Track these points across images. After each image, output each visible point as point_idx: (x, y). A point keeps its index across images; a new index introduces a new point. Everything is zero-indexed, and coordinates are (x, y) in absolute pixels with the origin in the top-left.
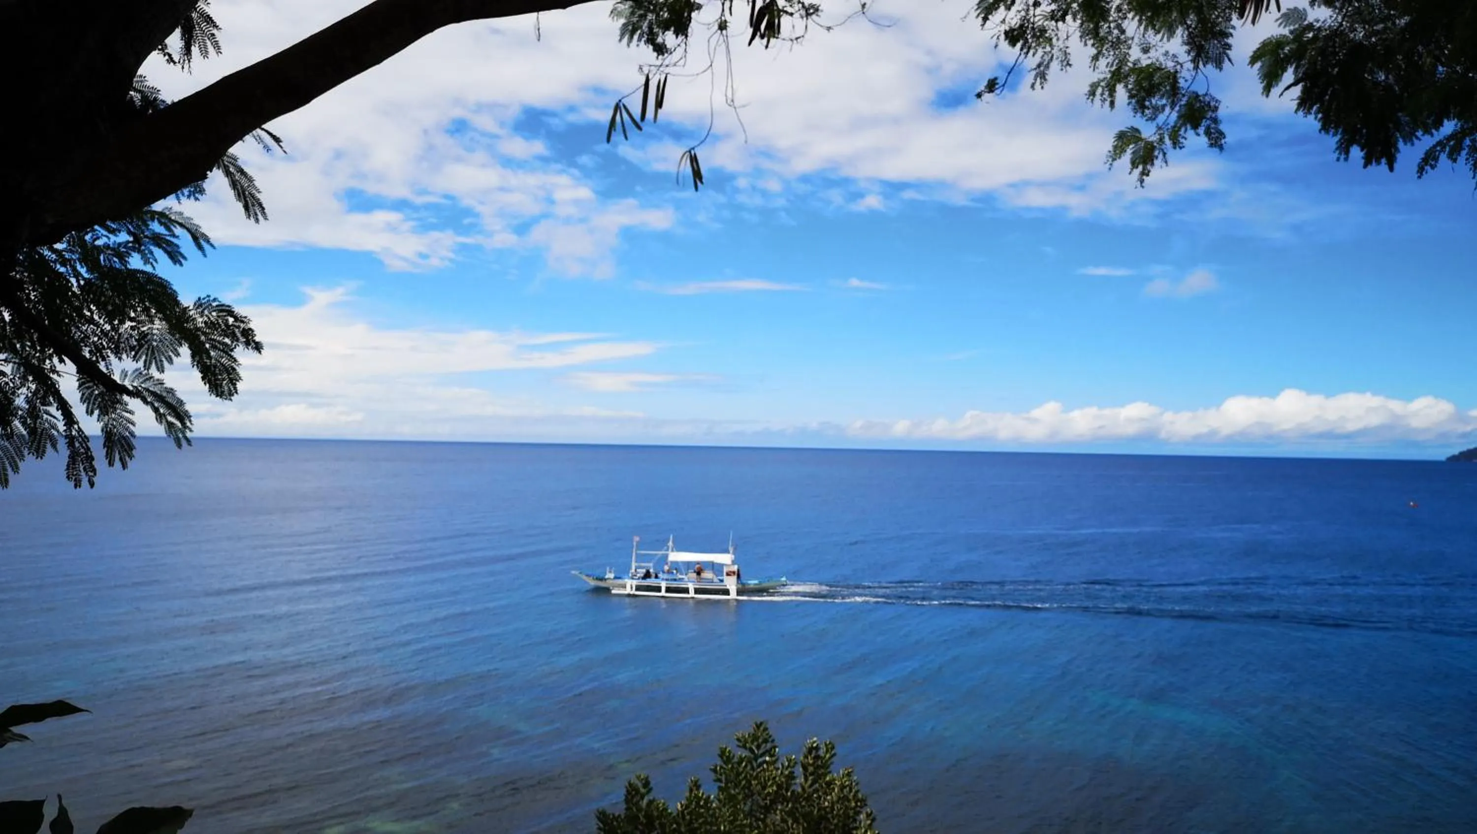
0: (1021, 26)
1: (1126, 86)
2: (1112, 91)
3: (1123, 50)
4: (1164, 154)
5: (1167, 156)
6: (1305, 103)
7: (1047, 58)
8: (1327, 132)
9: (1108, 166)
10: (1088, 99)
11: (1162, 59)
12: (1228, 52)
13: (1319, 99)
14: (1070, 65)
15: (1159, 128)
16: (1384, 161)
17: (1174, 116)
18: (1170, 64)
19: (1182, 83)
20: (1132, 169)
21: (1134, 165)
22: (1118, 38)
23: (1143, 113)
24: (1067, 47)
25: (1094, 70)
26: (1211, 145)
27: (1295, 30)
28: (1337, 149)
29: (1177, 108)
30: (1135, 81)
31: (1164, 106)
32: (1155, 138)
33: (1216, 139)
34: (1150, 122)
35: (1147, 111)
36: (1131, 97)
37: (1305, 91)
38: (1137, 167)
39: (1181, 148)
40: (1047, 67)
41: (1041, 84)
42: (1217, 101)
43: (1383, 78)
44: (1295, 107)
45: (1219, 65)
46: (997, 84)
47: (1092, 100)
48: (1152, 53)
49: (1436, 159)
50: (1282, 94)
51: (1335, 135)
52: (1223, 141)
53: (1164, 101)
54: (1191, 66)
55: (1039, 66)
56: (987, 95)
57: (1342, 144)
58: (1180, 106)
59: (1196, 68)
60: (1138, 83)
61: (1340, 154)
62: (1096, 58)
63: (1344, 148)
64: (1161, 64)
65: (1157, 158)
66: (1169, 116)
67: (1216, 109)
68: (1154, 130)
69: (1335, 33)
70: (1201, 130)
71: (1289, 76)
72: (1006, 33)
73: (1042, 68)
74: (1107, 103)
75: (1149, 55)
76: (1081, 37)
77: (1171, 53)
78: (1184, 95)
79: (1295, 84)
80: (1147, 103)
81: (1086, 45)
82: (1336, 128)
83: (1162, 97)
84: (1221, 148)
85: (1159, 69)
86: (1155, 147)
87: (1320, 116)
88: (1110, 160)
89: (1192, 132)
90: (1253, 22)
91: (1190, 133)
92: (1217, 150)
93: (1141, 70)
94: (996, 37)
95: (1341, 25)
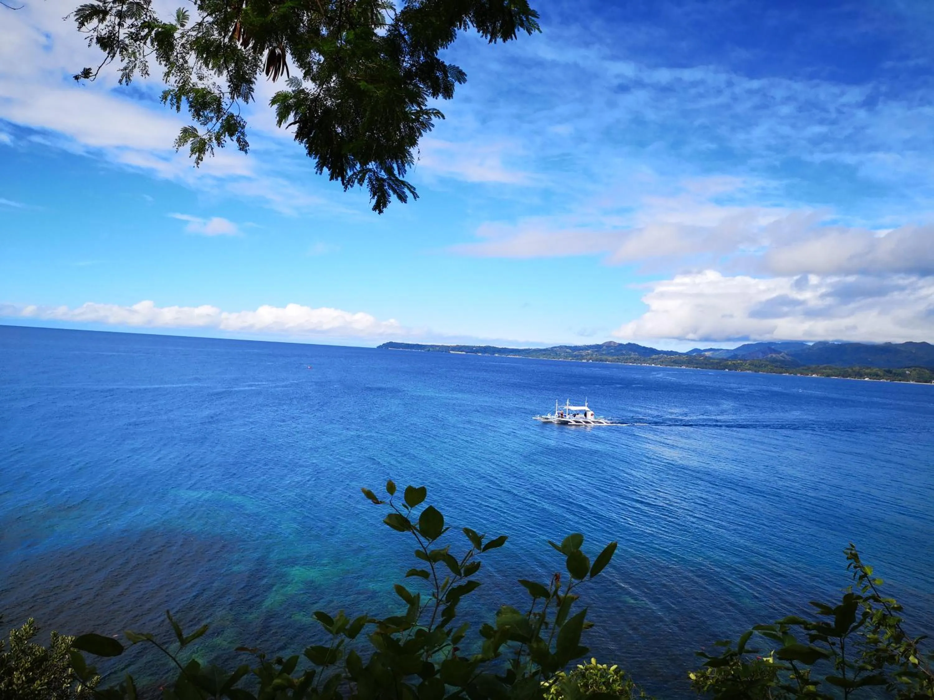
0: (109, 37)
1: (188, 99)
2: (179, 100)
3: (186, 74)
4: (212, 149)
5: (214, 150)
6: (300, 135)
7: (131, 65)
8: (311, 156)
9: (175, 149)
10: (162, 101)
11: (211, 86)
12: (252, 93)
13: (307, 135)
14: (148, 75)
15: (209, 131)
16: (340, 179)
17: (219, 125)
18: (217, 92)
19: (224, 106)
20: (192, 154)
21: (193, 151)
22: (182, 65)
23: (199, 119)
24: (146, 62)
25: (166, 82)
26: (240, 149)
27: (295, 91)
28: (316, 167)
29: (220, 121)
30: (194, 97)
31: (212, 118)
32: (206, 137)
33: (243, 146)
34: (203, 126)
35: (201, 119)
36: (191, 106)
37: (300, 129)
38: (195, 154)
39: (222, 147)
40: (131, 71)
41: (126, 82)
42: (244, 122)
43: (340, 131)
44: (294, 137)
45: (246, 100)
46: (91, 73)
47: (165, 103)
48: (205, 81)
49: (353, 182)
50: (287, 128)
51: (315, 158)
52: (247, 148)
53: (212, 115)
54: (230, 96)
55: (125, 69)
56: (82, 79)
57: (319, 164)
58: (222, 120)
59: (233, 98)
60: (195, 98)
61: (318, 170)
62: (167, 74)
63: (320, 166)
64: (211, 90)
65: (207, 150)
66: (216, 125)
67: (243, 127)
68: (206, 132)
69: (316, 99)
70: (235, 138)
71: (291, 118)
72: (97, 38)
73: (127, 71)
74: (175, 107)
75: (202, 82)
76: (157, 57)
77: (217, 85)
78: (225, 114)
79: (294, 123)
80: (201, 113)
81: (160, 64)
82: (316, 155)
83: (212, 111)
84: (246, 152)
85: (209, 93)
86: (206, 143)
87: (307, 145)
88: (177, 145)
89: (229, 138)
90: (274, 80)
91: (227, 138)
92: (243, 153)
93: (197, 91)
94: (89, 39)
95: (319, 95)
